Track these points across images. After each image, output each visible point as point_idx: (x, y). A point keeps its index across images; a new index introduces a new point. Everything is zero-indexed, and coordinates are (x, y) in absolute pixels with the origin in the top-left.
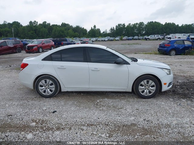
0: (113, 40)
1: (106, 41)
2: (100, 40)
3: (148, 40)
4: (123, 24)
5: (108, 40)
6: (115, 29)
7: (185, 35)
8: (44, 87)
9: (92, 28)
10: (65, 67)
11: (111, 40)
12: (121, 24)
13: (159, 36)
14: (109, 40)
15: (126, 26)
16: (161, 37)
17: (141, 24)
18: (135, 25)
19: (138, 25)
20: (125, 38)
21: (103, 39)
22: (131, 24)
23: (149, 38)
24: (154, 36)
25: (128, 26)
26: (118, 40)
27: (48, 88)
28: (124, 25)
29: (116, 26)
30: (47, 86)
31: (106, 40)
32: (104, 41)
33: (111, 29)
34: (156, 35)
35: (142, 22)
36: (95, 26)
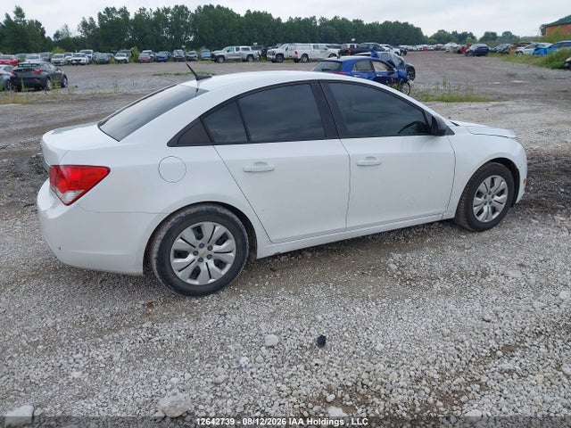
0: (107, 63)
1: (83, 64)
2: (62, 60)
3: (221, 60)
4: (121, 10)
5: (90, 63)
6: (97, 24)
7: (318, 48)
8: (191, 257)
9: (8, 16)
10: (271, 166)
11: (103, 62)
12: (114, 9)
13: (248, 49)
14: (92, 62)
15: (132, 17)
16: (256, 51)
17: (181, 11)
18: (160, 15)
19: (172, 13)
20: (145, 54)
21: (72, 57)
22: (148, 10)
23: (222, 56)
24: (238, 49)
25: (137, 16)
26: (125, 61)
27: (209, 257)
28: (124, 12)
29: (100, 14)
30: (205, 249)
31: (85, 59)
32: (77, 64)
33: (84, 24)
34: (241, 47)
35: (183, 7)
36: (19, 12)
